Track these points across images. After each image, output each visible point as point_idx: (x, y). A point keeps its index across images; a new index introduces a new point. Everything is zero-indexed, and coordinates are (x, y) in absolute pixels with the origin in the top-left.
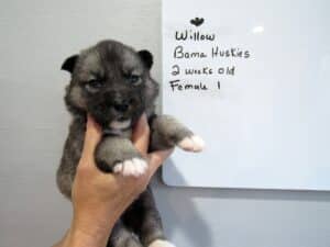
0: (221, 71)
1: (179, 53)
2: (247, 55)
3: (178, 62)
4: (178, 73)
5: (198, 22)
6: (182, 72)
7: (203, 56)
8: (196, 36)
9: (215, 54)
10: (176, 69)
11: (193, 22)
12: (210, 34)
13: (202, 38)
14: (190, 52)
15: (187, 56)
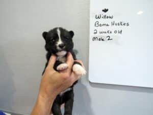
0: (115, 32)
1: (97, 24)
2: (128, 25)
3: (96, 28)
4: (96, 33)
5: (105, 11)
7: (107, 25)
8: (105, 17)
9: (113, 24)
10: (95, 31)
11: (103, 11)
12: (111, 16)
13: (107, 17)
14: (102, 24)
15: (101, 25)
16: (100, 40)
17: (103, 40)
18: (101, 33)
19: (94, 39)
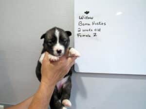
0: (95, 30)
1: (80, 24)
2: (105, 24)
3: (80, 27)
4: (80, 31)
5: (87, 13)
6: (82, 31)
7: (89, 25)
8: (87, 18)
9: (93, 24)
11: (85, 13)
12: (92, 17)
13: (89, 18)
14: (84, 23)
15: (83, 25)
18: (84, 31)
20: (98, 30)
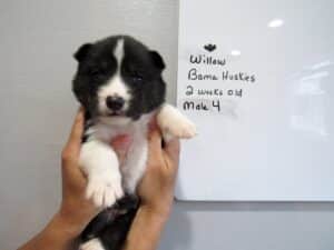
0: (230, 93)
1: (193, 75)
2: (253, 80)
4: (191, 93)
5: (211, 48)
6: (195, 92)
7: (214, 78)
8: (209, 61)
9: (225, 77)
10: (189, 90)
11: (206, 48)
12: (222, 59)
13: (215, 62)
14: (203, 75)
15: (200, 77)
16: (198, 107)
17: (205, 108)
18: (201, 93)
19: (187, 105)
20: (237, 94)
